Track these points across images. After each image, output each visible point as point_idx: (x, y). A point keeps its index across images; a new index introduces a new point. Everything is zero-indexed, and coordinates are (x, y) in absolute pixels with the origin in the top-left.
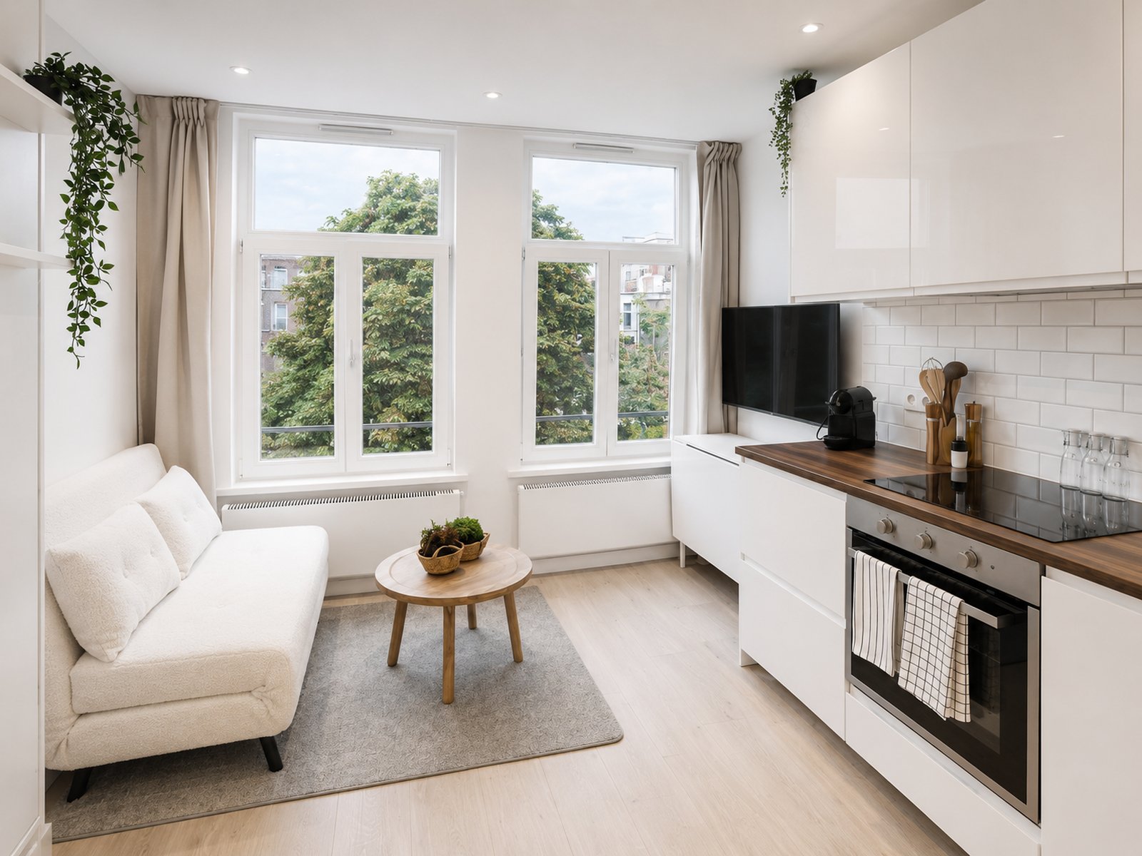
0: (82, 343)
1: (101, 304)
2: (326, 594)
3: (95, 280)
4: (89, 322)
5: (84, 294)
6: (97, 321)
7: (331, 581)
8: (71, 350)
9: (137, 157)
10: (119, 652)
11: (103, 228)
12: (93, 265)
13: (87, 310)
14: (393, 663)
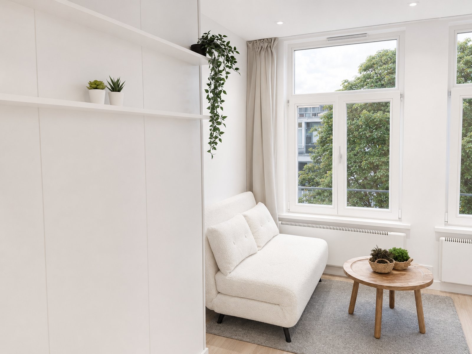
0: (215, 149)
1: (222, 133)
2: (324, 272)
3: (219, 123)
4: (217, 140)
5: (215, 129)
6: (220, 140)
7: (328, 266)
8: (209, 151)
9: (237, 69)
10: (230, 272)
11: (223, 101)
12: (219, 117)
13: (217, 135)
14: (351, 312)
